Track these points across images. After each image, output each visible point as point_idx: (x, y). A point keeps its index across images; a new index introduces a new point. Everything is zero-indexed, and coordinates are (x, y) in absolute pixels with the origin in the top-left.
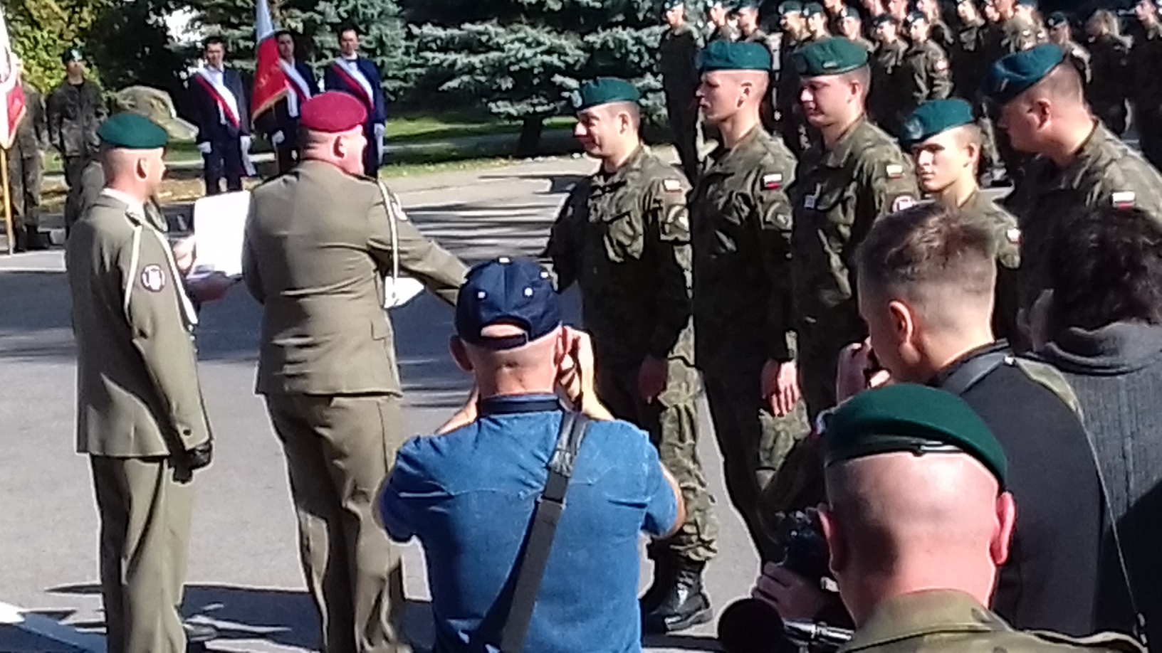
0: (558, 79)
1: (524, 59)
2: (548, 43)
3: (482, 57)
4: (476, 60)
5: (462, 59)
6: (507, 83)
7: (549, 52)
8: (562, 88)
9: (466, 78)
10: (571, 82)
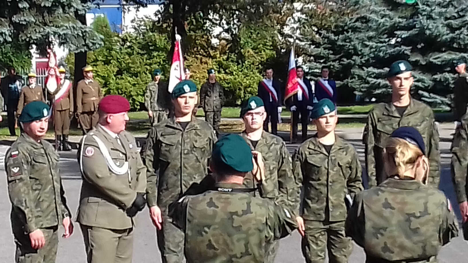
2: (418, 77)
5: (383, 82)
7: (418, 81)
9: (384, 90)
10: (426, 94)
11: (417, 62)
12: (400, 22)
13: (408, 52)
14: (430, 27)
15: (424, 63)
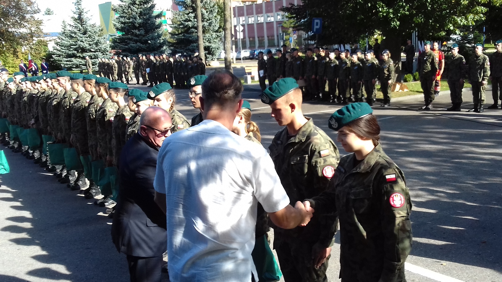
0: (81, 66)
1: (76, 63)
3: (71, 63)
4: (70, 63)
5: (68, 63)
6: (75, 66)
7: (80, 62)
8: (82, 67)
9: (69, 65)
10: (83, 66)
11: (80, 56)
12: (72, 43)
13: (76, 53)
14: (82, 44)
15: (82, 56)
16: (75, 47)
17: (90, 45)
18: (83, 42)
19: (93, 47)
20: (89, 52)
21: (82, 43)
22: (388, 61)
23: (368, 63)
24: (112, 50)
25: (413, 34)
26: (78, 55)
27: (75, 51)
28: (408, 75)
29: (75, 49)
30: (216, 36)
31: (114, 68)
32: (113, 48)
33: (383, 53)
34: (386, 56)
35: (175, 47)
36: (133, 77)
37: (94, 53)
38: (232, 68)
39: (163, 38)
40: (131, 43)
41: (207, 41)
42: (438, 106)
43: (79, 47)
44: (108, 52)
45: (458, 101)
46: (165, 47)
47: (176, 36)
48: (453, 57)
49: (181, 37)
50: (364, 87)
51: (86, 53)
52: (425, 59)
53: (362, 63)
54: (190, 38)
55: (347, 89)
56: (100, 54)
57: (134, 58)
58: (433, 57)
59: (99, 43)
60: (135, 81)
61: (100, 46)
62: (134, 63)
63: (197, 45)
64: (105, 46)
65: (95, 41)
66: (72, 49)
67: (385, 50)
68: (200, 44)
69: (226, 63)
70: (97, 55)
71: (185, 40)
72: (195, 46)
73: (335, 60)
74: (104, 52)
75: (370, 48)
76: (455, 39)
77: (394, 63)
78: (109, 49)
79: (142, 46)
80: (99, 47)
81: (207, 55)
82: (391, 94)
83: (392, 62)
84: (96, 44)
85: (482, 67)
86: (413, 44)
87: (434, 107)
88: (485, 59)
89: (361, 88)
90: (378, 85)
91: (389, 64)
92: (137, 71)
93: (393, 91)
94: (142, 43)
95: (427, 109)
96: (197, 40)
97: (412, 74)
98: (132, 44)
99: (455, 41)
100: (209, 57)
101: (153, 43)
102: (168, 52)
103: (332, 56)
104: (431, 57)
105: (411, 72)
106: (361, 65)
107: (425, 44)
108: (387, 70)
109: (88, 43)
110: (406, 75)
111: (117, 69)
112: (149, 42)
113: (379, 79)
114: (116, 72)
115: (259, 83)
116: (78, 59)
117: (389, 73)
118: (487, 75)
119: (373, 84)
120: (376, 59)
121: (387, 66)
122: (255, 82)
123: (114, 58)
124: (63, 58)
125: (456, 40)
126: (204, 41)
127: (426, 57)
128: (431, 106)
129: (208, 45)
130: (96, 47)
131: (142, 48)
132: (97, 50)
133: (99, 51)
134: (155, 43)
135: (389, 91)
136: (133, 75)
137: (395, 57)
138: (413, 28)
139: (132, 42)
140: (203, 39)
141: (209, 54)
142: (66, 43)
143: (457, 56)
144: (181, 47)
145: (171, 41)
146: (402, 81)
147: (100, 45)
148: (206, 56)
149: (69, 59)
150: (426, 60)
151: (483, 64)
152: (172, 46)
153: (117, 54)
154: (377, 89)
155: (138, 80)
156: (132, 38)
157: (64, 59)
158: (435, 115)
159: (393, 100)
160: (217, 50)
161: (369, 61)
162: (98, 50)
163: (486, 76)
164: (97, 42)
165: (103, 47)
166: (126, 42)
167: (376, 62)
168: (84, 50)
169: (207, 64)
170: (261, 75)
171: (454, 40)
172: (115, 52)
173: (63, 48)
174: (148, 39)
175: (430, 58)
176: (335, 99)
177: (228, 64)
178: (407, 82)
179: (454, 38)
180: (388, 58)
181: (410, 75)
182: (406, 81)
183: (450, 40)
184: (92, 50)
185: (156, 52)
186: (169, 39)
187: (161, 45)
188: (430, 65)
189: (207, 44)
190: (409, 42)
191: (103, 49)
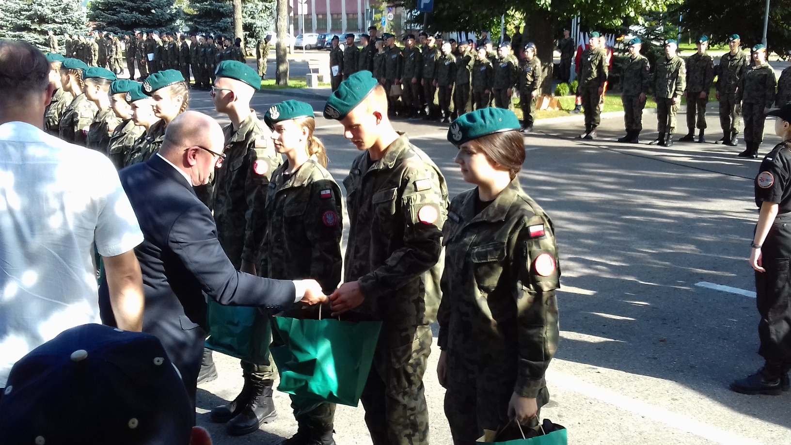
16: (28, 13)
17: (54, 11)
18: (43, 6)
19: (59, 16)
20: (51, 23)
21: (40, 8)
22: (533, 61)
23: (502, 62)
24: (91, 22)
25: (573, 20)
26: (33, 27)
27: (28, 20)
28: (563, 84)
29: (29, 18)
30: (264, 8)
31: (93, 52)
32: (92, 18)
33: (526, 47)
34: (530, 52)
35: (196, 22)
36: (125, 68)
37: (59, 25)
38: (287, 61)
39: (177, 7)
40: (122, 12)
41: (249, 16)
42: (604, 134)
43: (36, 14)
44: (83, 24)
45: (635, 128)
46: (178, 22)
47: (198, 5)
48: (631, 59)
49: (205, 6)
50: (494, 101)
51: (47, 25)
52: (589, 59)
53: (493, 63)
54: (221, 10)
55: (467, 101)
56: (69, 28)
57: (127, 37)
58: (602, 57)
59: (69, 8)
60: (126, 75)
61: (71, 15)
62: (127, 45)
63: (233, 21)
64: (79, 15)
65: (63, 6)
66: (22, 17)
67: (530, 43)
68: (237, 19)
69: (277, 53)
70: (64, 28)
71: (212, 12)
72: (228, 23)
73: (451, 55)
74: (76, 24)
75: (507, 39)
76: (637, 32)
77: (542, 64)
78: (85, 19)
79: (142, 18)
80: (68, 15)
81: (248, 39)
82: (535, 112)
83: (538, 63)
84: (65, 11)
85: (675, 76)
86: (572, 37)
87: (598, 136)
88: (679, 64)
89: (490, 101)
90: (515, 98)
91: (534, 66)
92: (132, 58)
93: (538, 108)
94: (141, 13)
95: (588, 138)
96: (231, 13)
97: (568, 83)
98: (125, 14)
99: (636, 35)
100: (250, 42)
101: (160, 14)
102: (184, 31)
103: (447, 48)
104: (599, 58)
105: (566, 80)
106: (491, 64)
107: (591, 37)
108: (531, 74)
109: (50, 8)
110: (558, 85)
111: (97, 53)
112: (153, 11)
113: (518, 88)
114: (97, 58)
115: (330, 87)
116: (32, 34)
117: (534, 80)
118: (681, 88)
119: (509, 96)
120: (515, 57)
121: (532, 69)
122: (324, 84)
123: (93, 35)
124: (7, 31)
125: (638, 34)
126: (244, 14)
127: (591, 56)
128: (593, 133)
129: (250, 22)
130: (63, 15)
131: (140, 21)
132: (65, 20)
133: (69, 23)
134: (162, 14)
135: (532, 108)
136: (124, 65)
137: (544, 55)
138: (574, 11)
139: (124, 10)
140: (242, 11)
141: (251, 36)
142: (14, 6)
143: (638, 58)
144: (205, 22)
145: (189, 13)
146: (553, 95)
147: (71, 12)
148: (245, 39)
149: (17, 33)
150: (591, 61)
151: (677, 71)
152: (191, 20)
153: (99, 29)
154: (515, 104)
155: (132, 74)
156: (125, 4)
157: (9, 33)
158: (599, 148)
159: (537, 123)
160: (264, 30)
161: (504, 60)
162: (67, 21)
163: (679, 89)
164: (66, 7)
165: (75, 15)
166: (115, 10)
167: (515, 61)
168: (43, 20)
169: (248, 54)
170: (335, 74)
171: (635, 33)
172: (95, 26)
173: (8, 14)
174: (152, 6)
175: (597, 59)
176: (449, 117)
177: (282, 53)
178: (560, 95)
179: (635, 31)
180: (534, 56)
181: (566, 85)
182: (558, 94)
183: (629, 33)
184: (57, 20)
185: (164, 29)
186: (186, 8)
187: (173, 18)
188: (596, 71)
189: (249, 20)
190: (566, 32)
191: (75, 19)
